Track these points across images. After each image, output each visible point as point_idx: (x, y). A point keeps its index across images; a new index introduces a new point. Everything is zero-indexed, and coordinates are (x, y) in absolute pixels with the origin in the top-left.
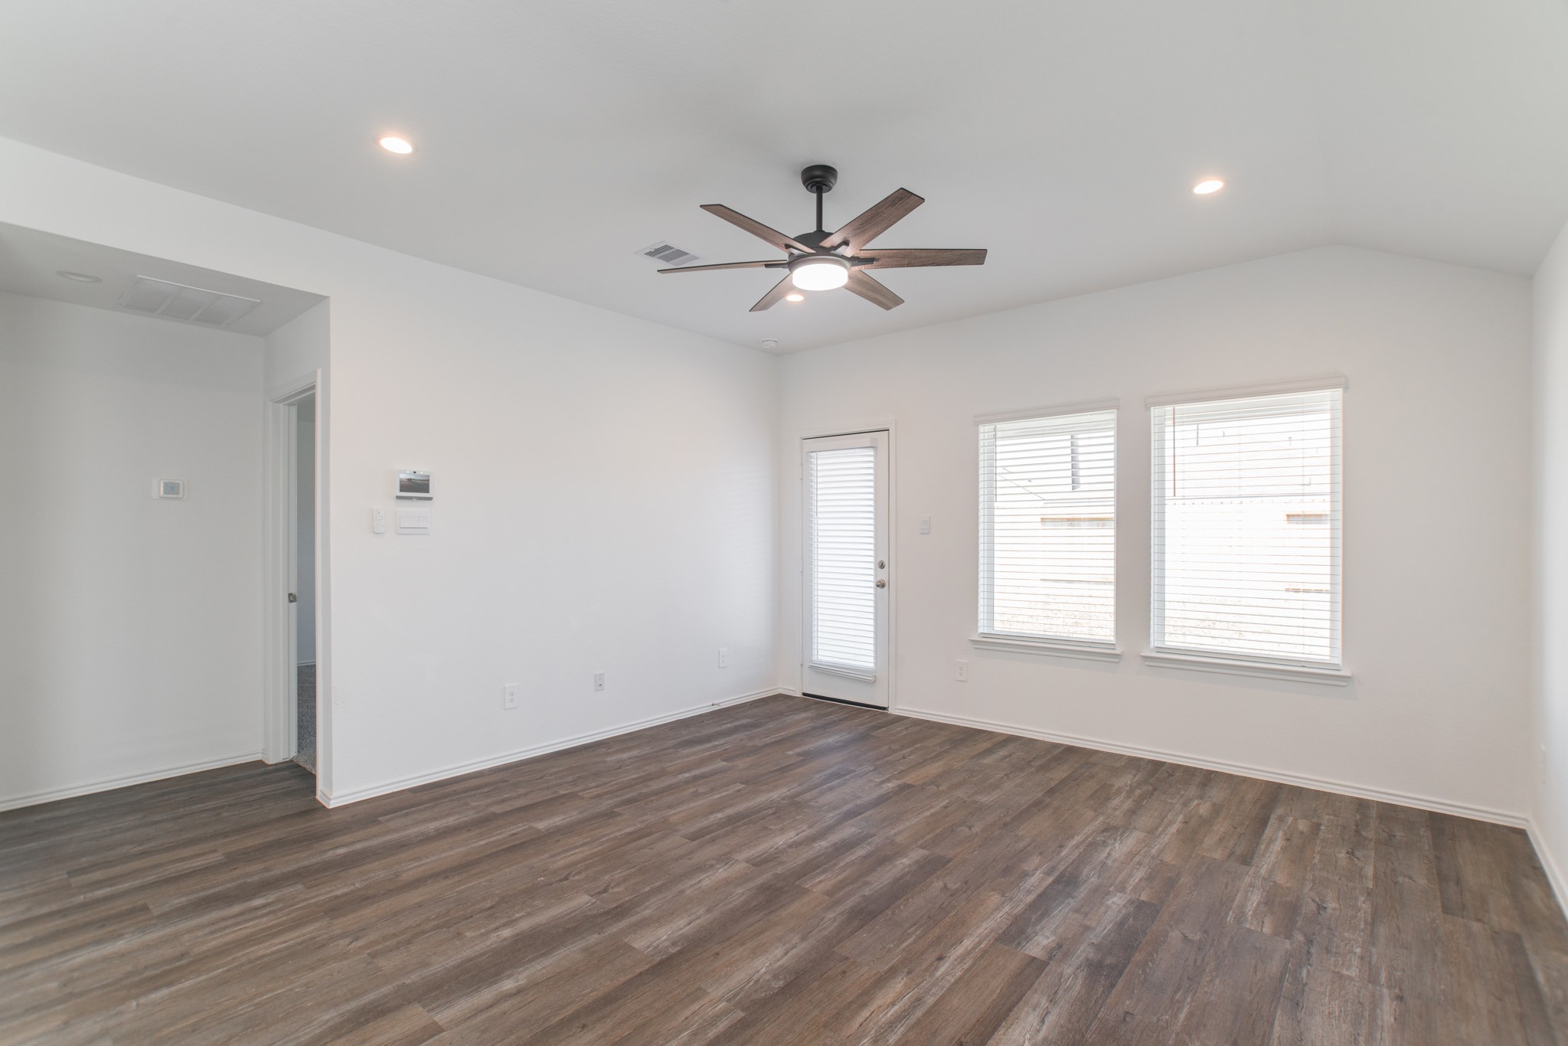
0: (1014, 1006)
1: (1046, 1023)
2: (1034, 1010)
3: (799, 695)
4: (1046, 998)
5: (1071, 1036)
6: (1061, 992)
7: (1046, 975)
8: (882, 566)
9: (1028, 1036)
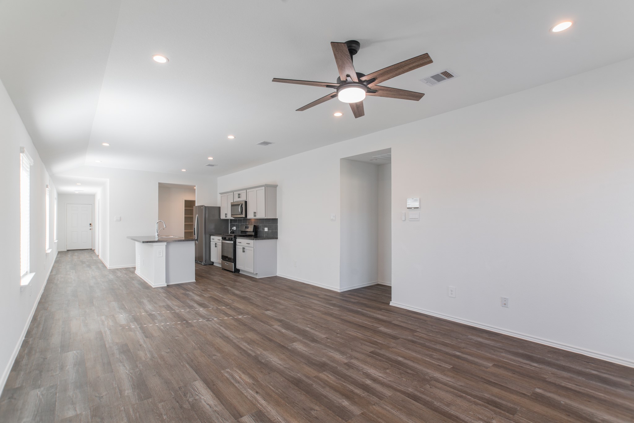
0: (220, 401)
1: (207, 405)
2: (215, 405)
4: (218, 410)
5: (197, 408)
6: (218, 416)
7: (229, 416)
9: (205, 399)
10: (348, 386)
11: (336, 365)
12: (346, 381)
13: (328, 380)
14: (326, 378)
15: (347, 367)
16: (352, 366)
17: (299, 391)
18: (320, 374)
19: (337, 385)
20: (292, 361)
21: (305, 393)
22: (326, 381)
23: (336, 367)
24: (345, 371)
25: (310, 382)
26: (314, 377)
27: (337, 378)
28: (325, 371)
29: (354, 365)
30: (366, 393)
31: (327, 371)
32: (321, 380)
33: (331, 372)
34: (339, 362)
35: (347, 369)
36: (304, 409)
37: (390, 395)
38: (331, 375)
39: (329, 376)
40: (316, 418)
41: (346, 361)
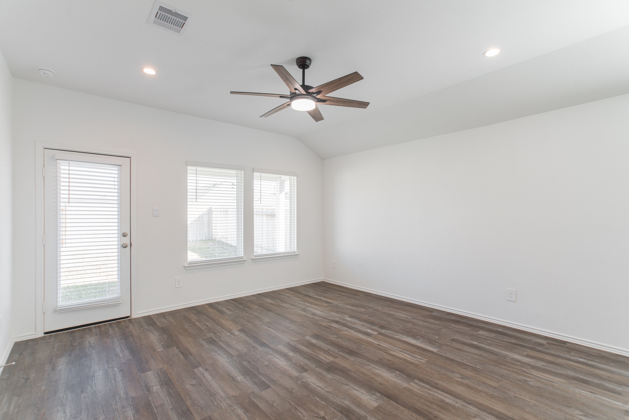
3: (43, 335)
8: (124, 235)
10: (309, 351)
11: (316, 369)
12: (310, 354)
13: (325, 355)
14: (327, 356)
15: (305, 367)
16: (300, 368)
17: (348, 347)
18: (332, 360)
19: (318, 352)
20: (365, 374)
21: (343, 346)
22: (326, 354)
23: (316, 367)
24: (308, 363)
25: (341, 353)
26: (338, 357)
27: (318, 357)
28: (328, 363)
29: (298, 370)
30: (297, 346)
31: (326, 363)
32: (332, 355)
33: (322, 362)
34: (312, 373)
35: (306, 365)
36: (341, 338)
37: (280, 346)
38: (322, 359)
39: (324, 359)
40: (333, 334)
41: (305, 374)
